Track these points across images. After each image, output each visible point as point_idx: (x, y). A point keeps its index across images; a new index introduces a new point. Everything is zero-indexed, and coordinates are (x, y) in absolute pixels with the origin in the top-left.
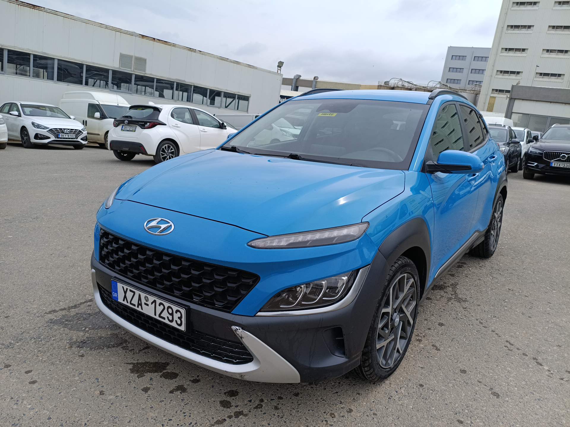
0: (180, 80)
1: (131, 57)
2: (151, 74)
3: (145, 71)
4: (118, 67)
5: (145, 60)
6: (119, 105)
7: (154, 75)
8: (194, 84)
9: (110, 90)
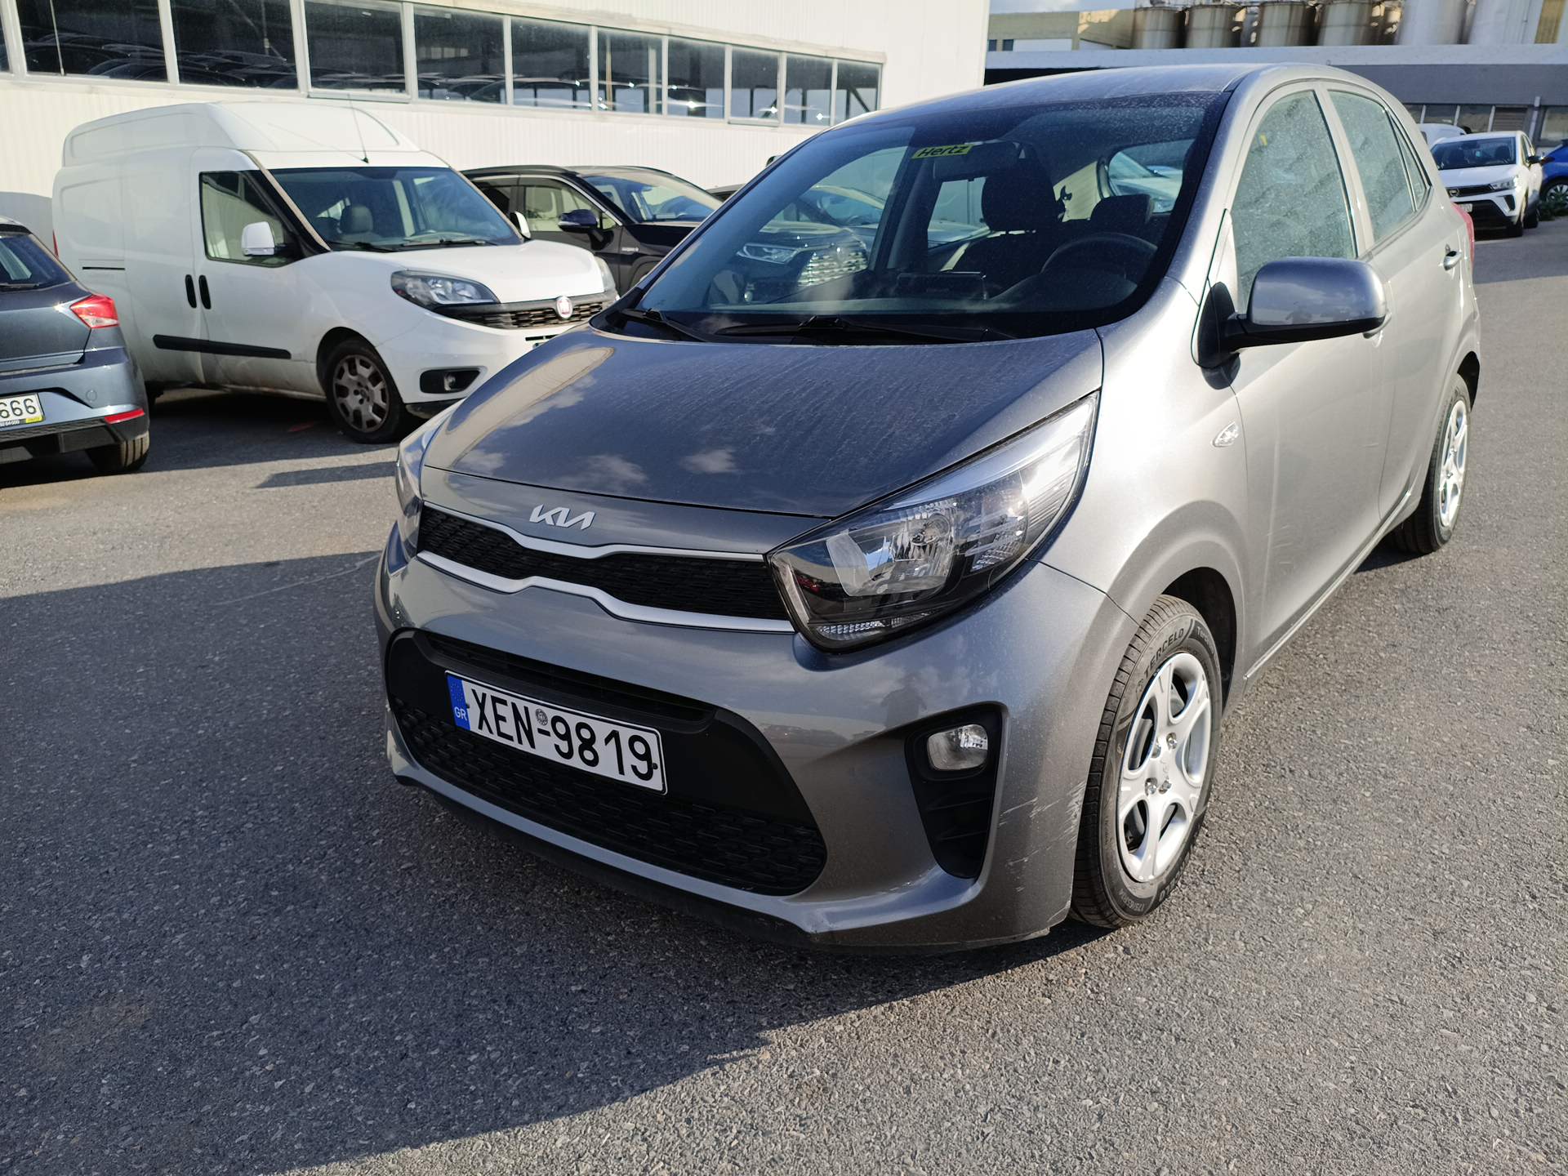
0: (611, 16)
6: (371, 164)
8: (670, 28)
9: (309, 97)
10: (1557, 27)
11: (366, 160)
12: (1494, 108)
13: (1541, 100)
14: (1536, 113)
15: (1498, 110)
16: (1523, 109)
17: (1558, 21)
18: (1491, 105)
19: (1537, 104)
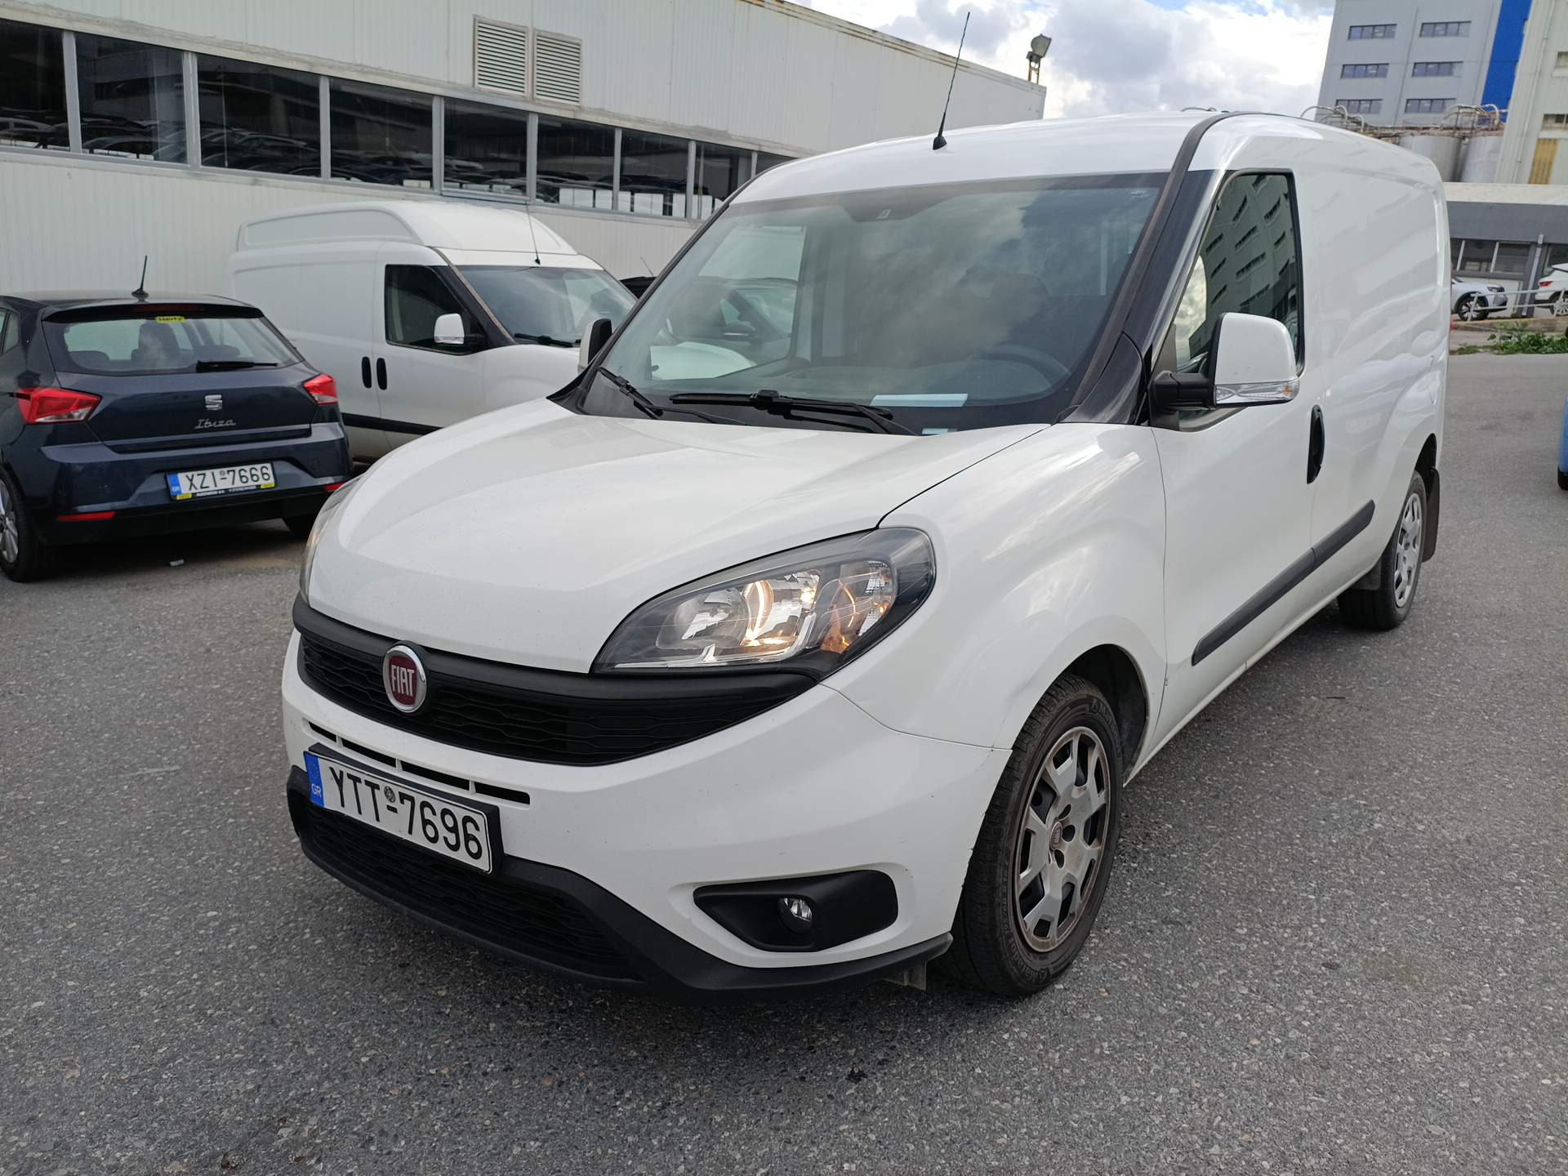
0: (709, 132)
1: (518, 34)
2: (601, 112)
3: (575, 95)
4: (470, 82)
5: (577, 47)
6: (543, 264)
7: (614, 116)
8: (760, 145)
9: (441, 195)
10: (1549, 169)
11: (538, 261)
12: (1497, 244)
13: (1544, 238)
14: (1539, 250)
15: (1500, 244)
16: (1526, 247)
17: (1550, 163)
18: (1495, 242)
19: (1540, 242)
